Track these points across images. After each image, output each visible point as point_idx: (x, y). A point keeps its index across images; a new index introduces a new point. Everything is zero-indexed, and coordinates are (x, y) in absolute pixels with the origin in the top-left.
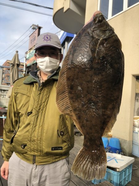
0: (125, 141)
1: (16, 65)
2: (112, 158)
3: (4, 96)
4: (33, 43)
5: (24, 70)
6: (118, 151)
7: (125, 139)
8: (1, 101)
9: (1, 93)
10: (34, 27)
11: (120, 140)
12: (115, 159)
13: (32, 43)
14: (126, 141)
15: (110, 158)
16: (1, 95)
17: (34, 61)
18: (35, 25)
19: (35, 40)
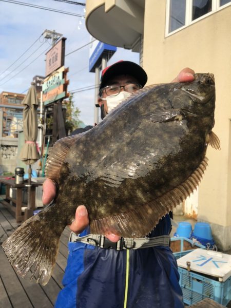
0: (220, 227)
1: (33, 107)
2: (208, 259)
3: (8, 156)
4: (54, 65)
5: (41, 112)
6: (209, 244)
7: (220, 224)
8: (3, 164)
9: (2, 150)
10: (47, 35)
11: (211, 225)
12: (212, 260)
13: (52, 65)
14: (222, 226)
15: (204, 259)
16: (3, 154)
17: (57, 95)
18: (50, 32)
19: (56, 60)
